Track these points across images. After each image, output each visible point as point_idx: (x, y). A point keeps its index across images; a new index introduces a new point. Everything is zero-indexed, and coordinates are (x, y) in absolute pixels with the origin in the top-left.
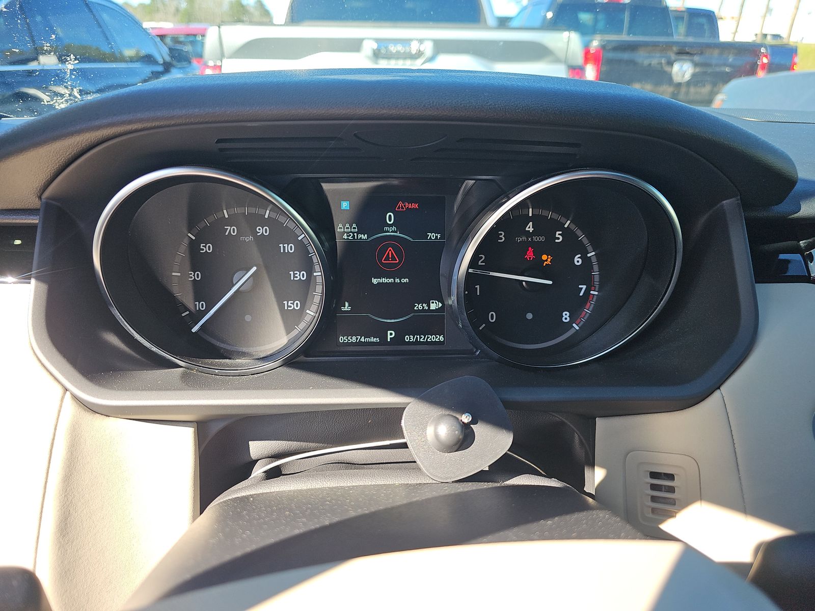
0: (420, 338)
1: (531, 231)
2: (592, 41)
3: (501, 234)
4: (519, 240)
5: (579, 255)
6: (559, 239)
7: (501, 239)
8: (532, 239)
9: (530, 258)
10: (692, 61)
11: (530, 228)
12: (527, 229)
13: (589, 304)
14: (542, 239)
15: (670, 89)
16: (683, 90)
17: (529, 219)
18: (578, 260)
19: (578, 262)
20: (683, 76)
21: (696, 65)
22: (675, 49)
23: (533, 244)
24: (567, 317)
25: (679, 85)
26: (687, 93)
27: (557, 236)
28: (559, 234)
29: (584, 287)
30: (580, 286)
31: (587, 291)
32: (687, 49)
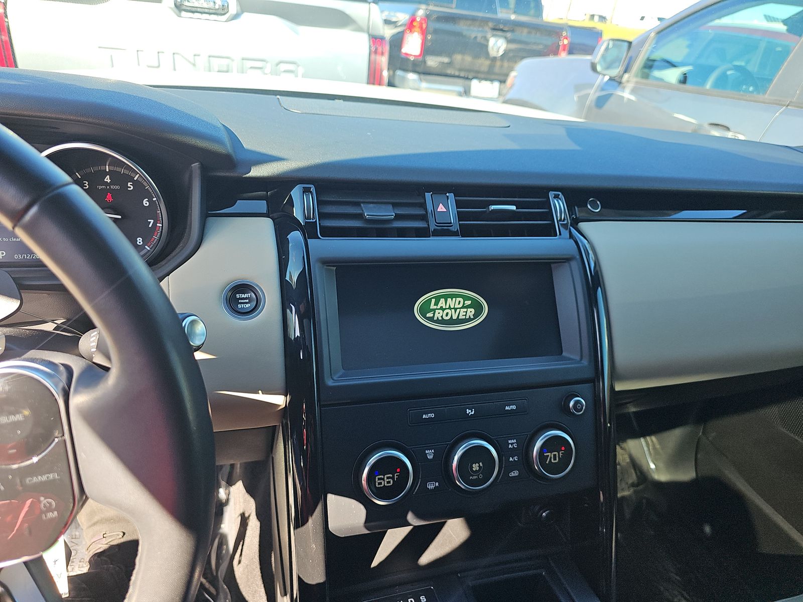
0: (27, 256)
1: (109, 182)
2: (419, 9)
3: (86, 183)
4: (100, 187)
5: (147, 199)
6: (130, 187)
7: (86, 186)
8: (110, 187)
9: (109, 201)
10: (506, 38)
11: (108, 179)
12: (105, 180)
13: (156, 232)
14: (118, 187)
15: (488, 62)
16: (498, 63)
17: (106, 174)
18: (146, 203)
19: (146, 204)
20: (498, 52)
21: (509, 41)
22: (491, 25)
23: (111, 191)
24: (141, 241)
25: (494, 59)
26: (502, 66)
27: (129, 185)
28: (130, 185)
29: (152, 221)
30: (149, 221)
31: (154, 224)
32: (501, 27)
